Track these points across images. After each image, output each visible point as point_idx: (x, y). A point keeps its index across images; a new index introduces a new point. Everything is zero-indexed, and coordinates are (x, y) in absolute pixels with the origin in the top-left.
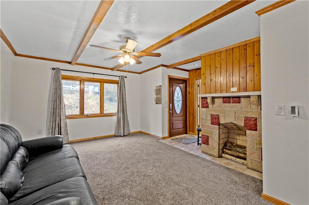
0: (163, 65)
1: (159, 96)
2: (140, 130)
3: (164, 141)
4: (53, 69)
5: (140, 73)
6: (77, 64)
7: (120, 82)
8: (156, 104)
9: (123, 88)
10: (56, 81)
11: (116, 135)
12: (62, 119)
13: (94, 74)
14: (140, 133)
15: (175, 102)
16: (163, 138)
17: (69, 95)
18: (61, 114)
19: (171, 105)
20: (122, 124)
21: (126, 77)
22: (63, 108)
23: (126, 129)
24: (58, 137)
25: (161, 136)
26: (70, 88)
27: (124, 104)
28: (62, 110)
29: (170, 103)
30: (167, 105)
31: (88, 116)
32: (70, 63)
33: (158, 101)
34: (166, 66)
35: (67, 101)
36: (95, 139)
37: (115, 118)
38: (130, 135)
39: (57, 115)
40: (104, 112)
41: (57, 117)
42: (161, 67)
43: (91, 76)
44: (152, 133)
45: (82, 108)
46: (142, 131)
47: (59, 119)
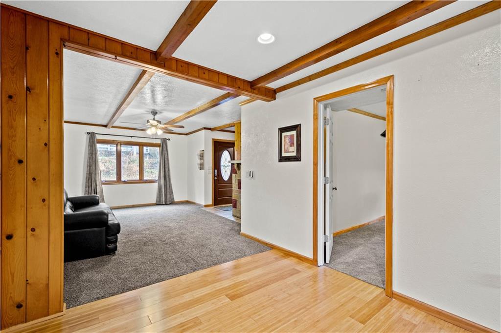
0: (205, 128)
1: (203, 161)
2: (187, 200)
3: (208, 209)
4: (88, 133)
5: (187, 134)
6: (113, 127)
7: (161, 145)
8: (200, 169)
9: (166, 152)
10: (91, 146)
11: (158, 203)
12: (97, 184)
13: (131, 137)
14: (187, 202)
15: (222, 168)
16: (206, 206)
17: (106, 158)
18: (97, 179)
19: (216, 171)
20: (163, 192)
21: (169, 140)
22: (98, 174)
23: (168, 197)
24: (95, 196)
25: (203, 203)
26: (107, 148)
27: (167, 169)
28: (97, 175)
29: (215, 169)
30: (211, 171)
31: (125, 182)
32: (106, 126)
33: (202, 167)
34: (210, 129)
35: (103, 165)
36: (133, 207)
37: (156, 185)
38: (173, 203)
39: (93, 180)
40: (144, 179)
41: (93, 182)
42: (204, 130)
43: (129, 139)
44: (197, 202)
45: (119, 174)
46: (189, 200)
47: (95, 185)
